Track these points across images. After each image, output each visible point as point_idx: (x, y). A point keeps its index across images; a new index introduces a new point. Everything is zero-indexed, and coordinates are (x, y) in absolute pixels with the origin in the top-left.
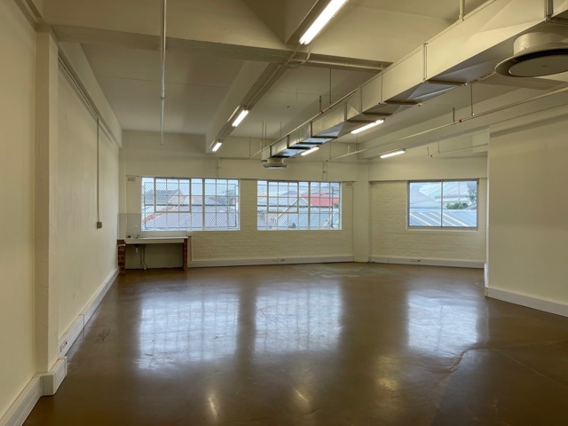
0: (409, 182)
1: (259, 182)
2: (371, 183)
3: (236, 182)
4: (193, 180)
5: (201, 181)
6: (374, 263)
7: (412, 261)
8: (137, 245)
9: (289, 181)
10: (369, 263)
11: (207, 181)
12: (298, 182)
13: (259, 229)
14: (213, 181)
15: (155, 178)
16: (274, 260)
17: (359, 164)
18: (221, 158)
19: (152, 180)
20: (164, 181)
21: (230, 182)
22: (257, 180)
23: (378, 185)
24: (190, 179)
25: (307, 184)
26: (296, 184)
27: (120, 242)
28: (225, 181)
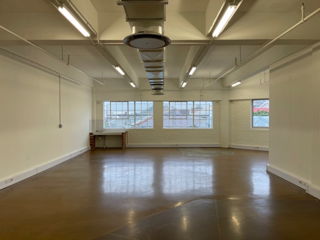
0: (253, 100)
1: (164, 102)
2: (231, 101)
3: (152, 102)
4: (129, 102)
5: (133, 102)
6: (232, 148)
7: (254, 148)
8: (100, 136)
9: (181, 101)
10: (229, 148)
11: (136, 102)
12: (186, 101)
13: (164, 128)
14: (140, 102)
15: (111, 102)
16: (172, 145)
17: (223, 90)
18: (142, 90)
19: (109, 103)
20: (115, 103)
21: (149, 102)
22: (163, 101)
23: (234, 102)
24: (128, 102)
25: (192, 103)
26: (186, 103)
27: (91, 134)
28: (146, 102)
